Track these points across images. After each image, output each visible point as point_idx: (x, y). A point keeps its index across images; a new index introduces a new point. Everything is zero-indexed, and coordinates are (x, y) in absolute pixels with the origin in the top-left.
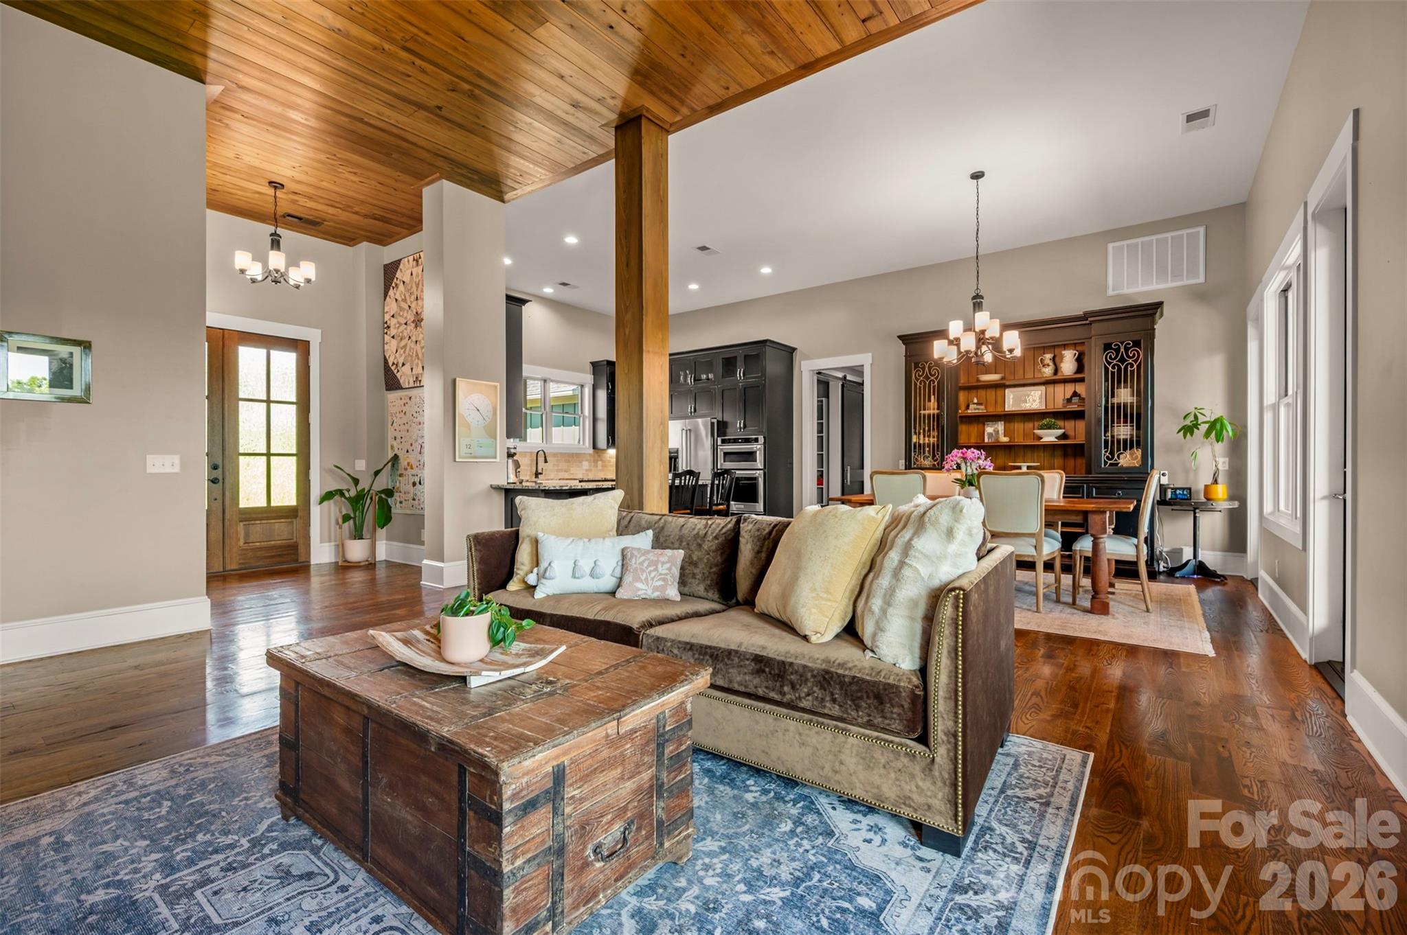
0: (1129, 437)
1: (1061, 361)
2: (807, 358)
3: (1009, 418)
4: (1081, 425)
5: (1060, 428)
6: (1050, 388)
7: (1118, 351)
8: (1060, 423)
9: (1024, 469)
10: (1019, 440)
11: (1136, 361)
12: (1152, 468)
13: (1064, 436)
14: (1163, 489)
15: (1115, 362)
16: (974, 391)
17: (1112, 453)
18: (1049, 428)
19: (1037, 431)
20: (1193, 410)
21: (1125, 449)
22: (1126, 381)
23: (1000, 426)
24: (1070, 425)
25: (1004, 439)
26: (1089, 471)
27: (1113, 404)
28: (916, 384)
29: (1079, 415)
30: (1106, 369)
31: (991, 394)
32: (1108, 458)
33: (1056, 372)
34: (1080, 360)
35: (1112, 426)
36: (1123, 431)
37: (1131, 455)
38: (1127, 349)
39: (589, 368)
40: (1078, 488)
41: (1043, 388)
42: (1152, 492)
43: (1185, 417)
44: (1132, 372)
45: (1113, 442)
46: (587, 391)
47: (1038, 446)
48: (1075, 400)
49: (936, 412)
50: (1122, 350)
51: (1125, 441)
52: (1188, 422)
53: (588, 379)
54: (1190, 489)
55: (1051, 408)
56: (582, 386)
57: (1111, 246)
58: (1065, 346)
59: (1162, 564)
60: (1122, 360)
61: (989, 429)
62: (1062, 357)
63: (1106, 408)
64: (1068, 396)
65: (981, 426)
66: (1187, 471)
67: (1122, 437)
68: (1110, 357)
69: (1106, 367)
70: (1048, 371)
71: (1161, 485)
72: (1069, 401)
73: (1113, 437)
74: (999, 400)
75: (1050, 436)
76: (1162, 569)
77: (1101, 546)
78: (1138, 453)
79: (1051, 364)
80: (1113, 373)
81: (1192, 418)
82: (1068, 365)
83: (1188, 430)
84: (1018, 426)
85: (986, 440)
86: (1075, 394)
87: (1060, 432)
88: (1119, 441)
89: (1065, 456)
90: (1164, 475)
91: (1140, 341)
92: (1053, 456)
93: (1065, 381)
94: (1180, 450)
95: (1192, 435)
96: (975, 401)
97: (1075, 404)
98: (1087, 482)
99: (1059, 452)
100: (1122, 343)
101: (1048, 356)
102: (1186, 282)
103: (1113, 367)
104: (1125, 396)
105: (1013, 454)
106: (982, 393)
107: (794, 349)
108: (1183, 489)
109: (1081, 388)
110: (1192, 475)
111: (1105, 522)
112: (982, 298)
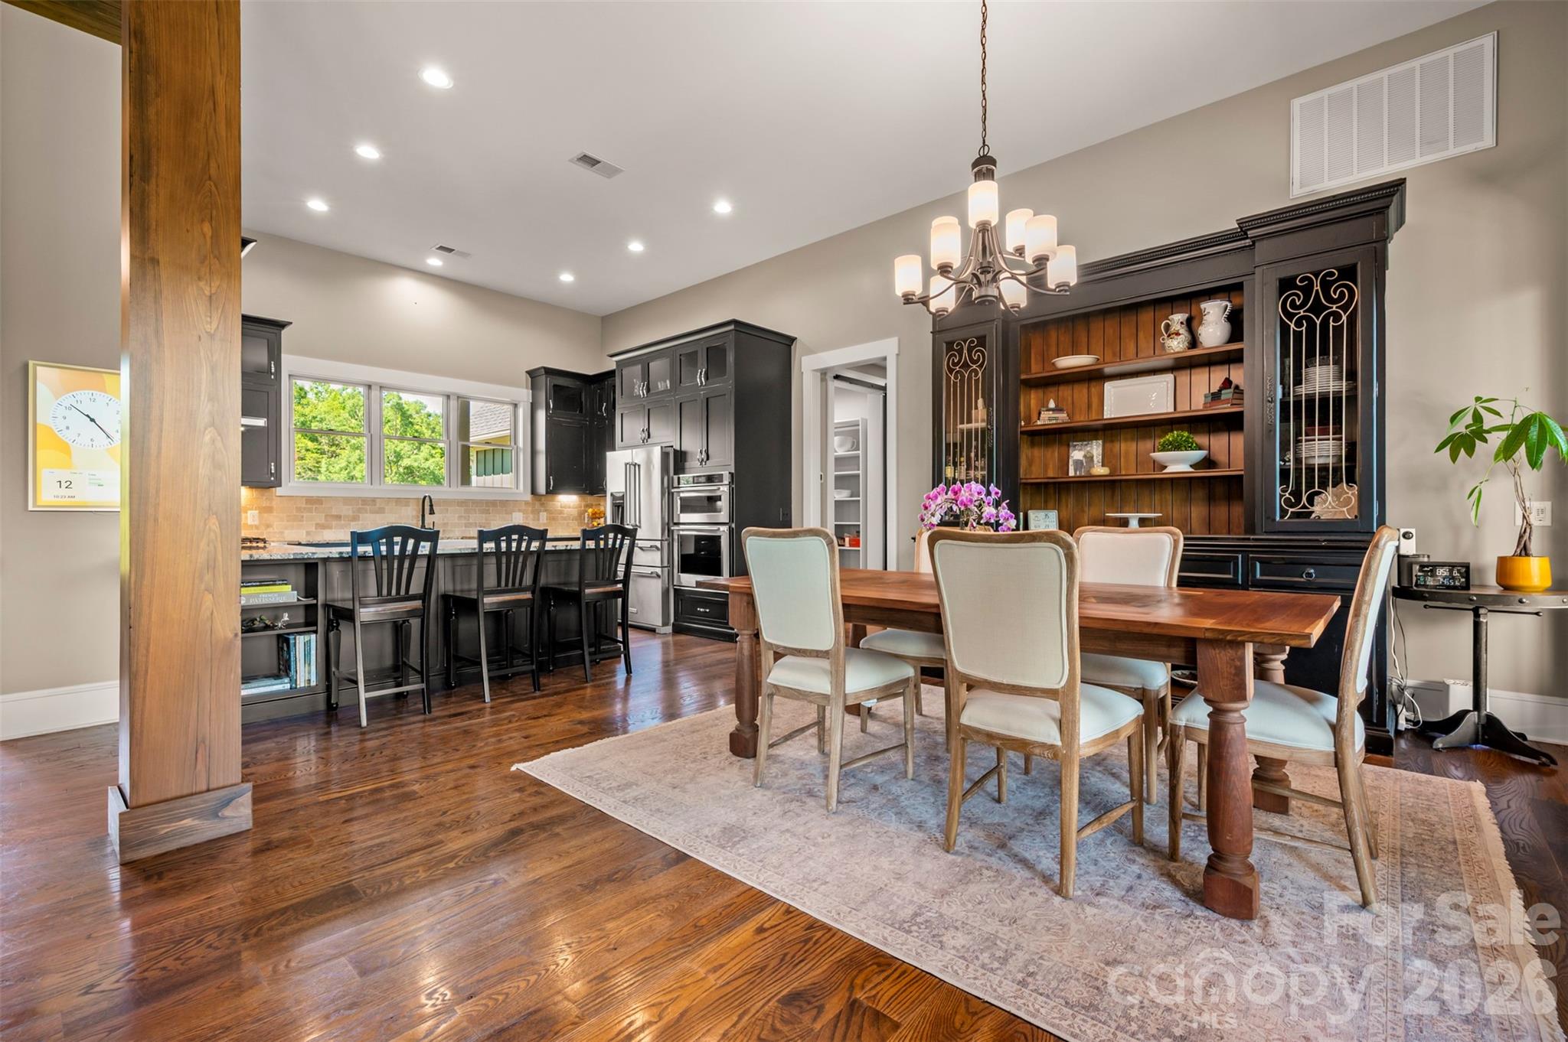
0: (1330, 461)
1: (1200, 323)
2: (810, 351)
3: (1112, 431)
4: (1238, 441)
5: (1200, 449)
6: (1184, 377)
7: (1307, 290)
8: (1202, 439)
9: (1134, 524)
10: (1129, 471)
11: (1345, 308)
12: (1382, 522)
13: (1208, 462)
14: (1403, 563)
15: (1302, 312)
16: (1053, 389)
17: (1296, 493)
18: (1178, 448)
19: (1158, 455)
20: (1472, 404)
21: (1324, 485)
22: (1324, 352)
23: (1096, 449)
24: (1219, 444)
25: (1100, 470)
26: (1250, 528)
27: (1298, 397)
28: (949, 379)
29: (1232, 423)
30: (1284, 328)
31: (1080, 392)
32: (1287, 501)
33: (1194, 343)
34: (1235, 319)
35: (1297, 441)
36: (1322, 450)
37: (1337, 496)
38: (1326, 286)
39: (525, 379)
40: (1227, 560)
41: (1170, 377)
42: (1380, 573)
43: (1453, 419)
44: (1338, 330)
45: (1298, 470)
46: (523, 413)
47: (1162, 480)
48: (1227, 394)
49: (984, 424)
50: (1317, 287)
51: (1324, 468)
52: (1460, 427)
53: (524, 395)
54: (1467, 567)
55: (1184, 409)
56: (516, 406)
57: (1297, 103)
58: (1210, 294)
59: (1404, 714)
60: (1317, 308)
61: (1077, 455)
62: (1201, 315)
63: (1284, 405)
64: (1215, 388)
65: (1064, 449)
66: (1456, 530)
67: (1317, 462)
68: (1293, 305)
69: (1283, 324)
70: (1177, 345)
71: (1401, 558)
72: (1216, 397)
73: (1298, 460)
74: (1095, 401)
75: (1179, 463)
76: (1403, 725)
77: (1233, 731)
78: (1351, 493)
79: (1183, 331)
80: (1298, 334)
81: (1468, 419)
82: (1213, 331)
83: (1462, 443)
84: (1127, 448)
85: (1072, 473)
86: (1227, 383)
87: (1198, 455)
88: (1310, 469)
89: (1211, 499)
90: (1407, 536)
91: (1355, 266)
92: (1188, 500)
93: (1211, 360)
94: (1442, 485)
95: (1470, 451)
96: (1052, 405)
97: (1227, 401)
98: (1245, 550)
99: (1200, 493)
100: (1316, 275)
101: (1178, 319)
102: (1453, 151)
103: (1299, 324)
104: (1322, 379)
105: (1118, 497)
106: (1065, 391)
107: (792, 340)
108: (1452, 566)
109: (1237, 375)
110: (1467, 538)
111: (1240, 671)
112: (993, 162)
